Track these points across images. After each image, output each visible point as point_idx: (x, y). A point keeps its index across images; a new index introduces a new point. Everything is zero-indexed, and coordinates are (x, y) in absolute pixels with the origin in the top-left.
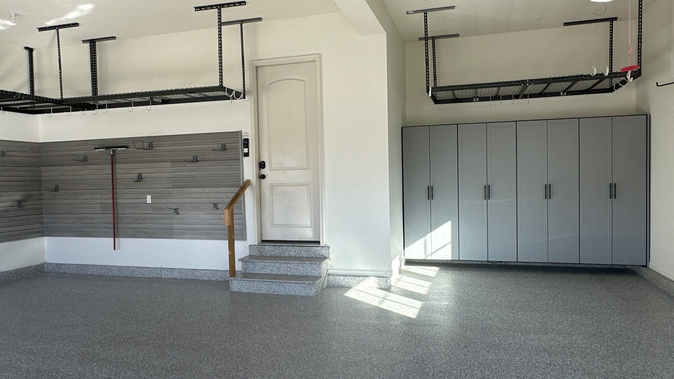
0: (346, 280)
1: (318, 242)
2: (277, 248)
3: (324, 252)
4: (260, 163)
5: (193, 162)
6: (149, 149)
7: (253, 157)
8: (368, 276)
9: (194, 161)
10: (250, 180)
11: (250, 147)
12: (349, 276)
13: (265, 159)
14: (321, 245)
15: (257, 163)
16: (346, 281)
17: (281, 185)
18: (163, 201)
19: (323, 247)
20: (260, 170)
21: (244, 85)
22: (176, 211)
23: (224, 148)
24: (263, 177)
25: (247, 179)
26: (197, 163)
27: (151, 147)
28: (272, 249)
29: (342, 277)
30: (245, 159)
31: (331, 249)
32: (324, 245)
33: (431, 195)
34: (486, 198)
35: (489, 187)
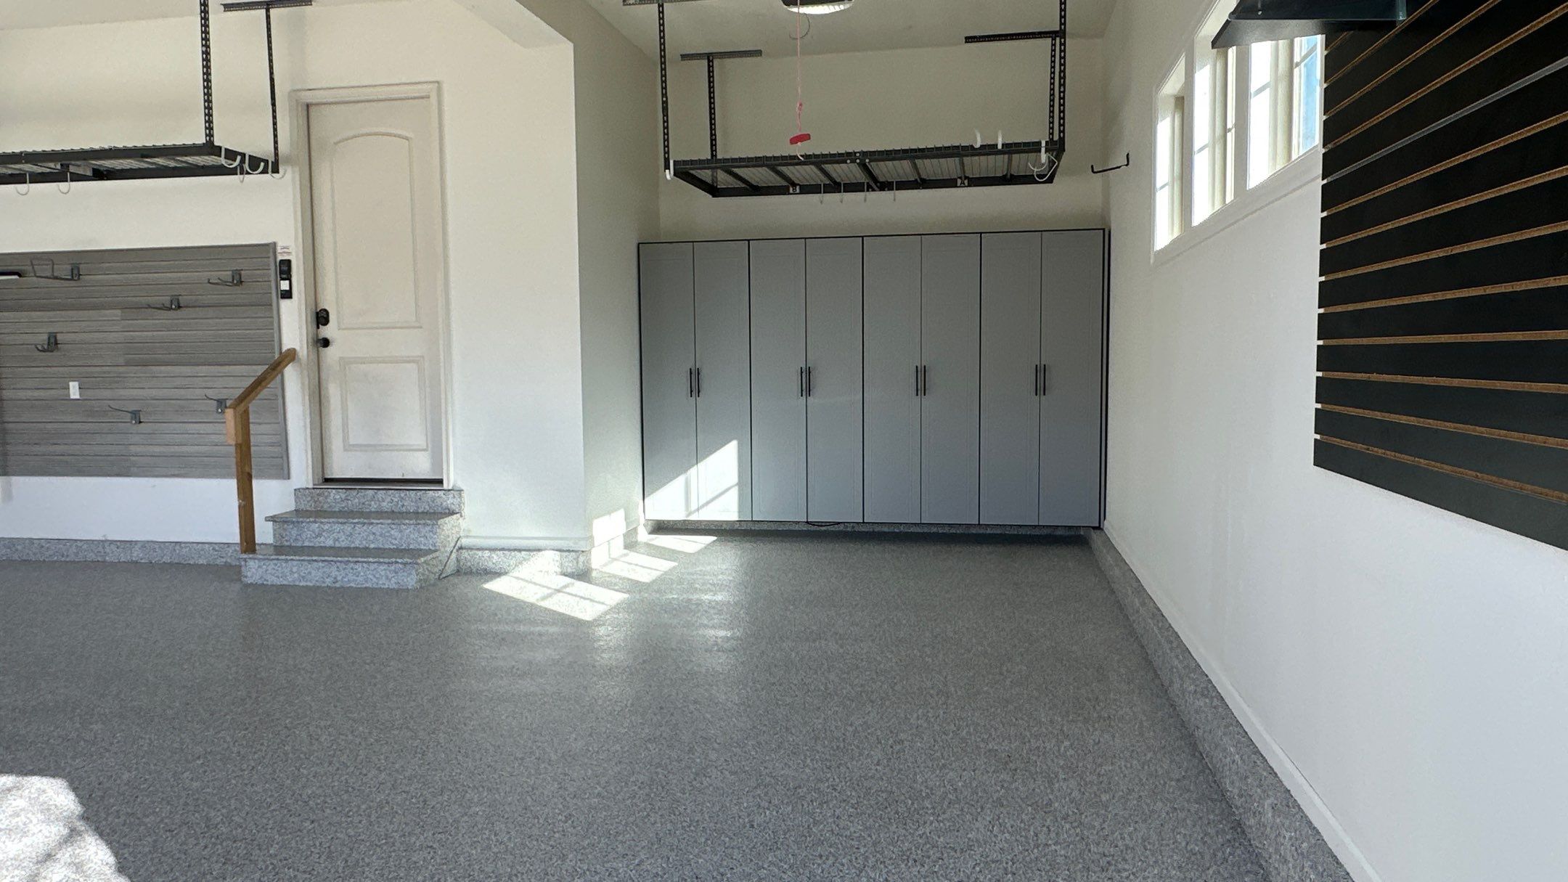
0: (495, 557)
1: (440, 482)
2: (354, 493)
3: (450, 501)
4: (317, 313)
5: (170, 309)
6: (72, 279)
7: (299, 299)
8: (539, 550)
9: (173, 307)
10: (294, 350)
11: (294, 279)
12: (503, 549)
13: (328, 303)
14: (445, 486)
15: (309, 312)
16: (494, 561)
17: (363, 361)
18: (107, 393)
19: (449, 490)
20: (318, 328)
21: (276, 142)
22: (136, 417)
23: (238, 280)
24: (326, 343)
25: (289, 347)
26: (178, 311)
27: (75, 274)
28: (343, 496)
29: (487, 552)
30: (285, 304)
31: (464, 495)
32: (450, 488)
33: (695, 388)
34: (804, 393)
35: (809, 371)
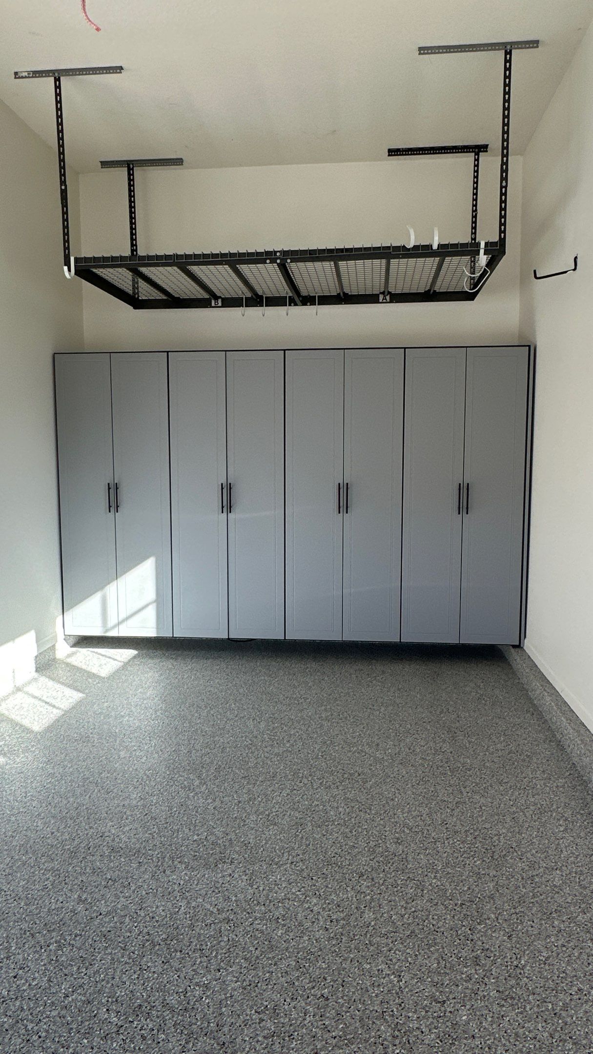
33: (114, 503)
34: (225, 509)
35: (230, 487)
